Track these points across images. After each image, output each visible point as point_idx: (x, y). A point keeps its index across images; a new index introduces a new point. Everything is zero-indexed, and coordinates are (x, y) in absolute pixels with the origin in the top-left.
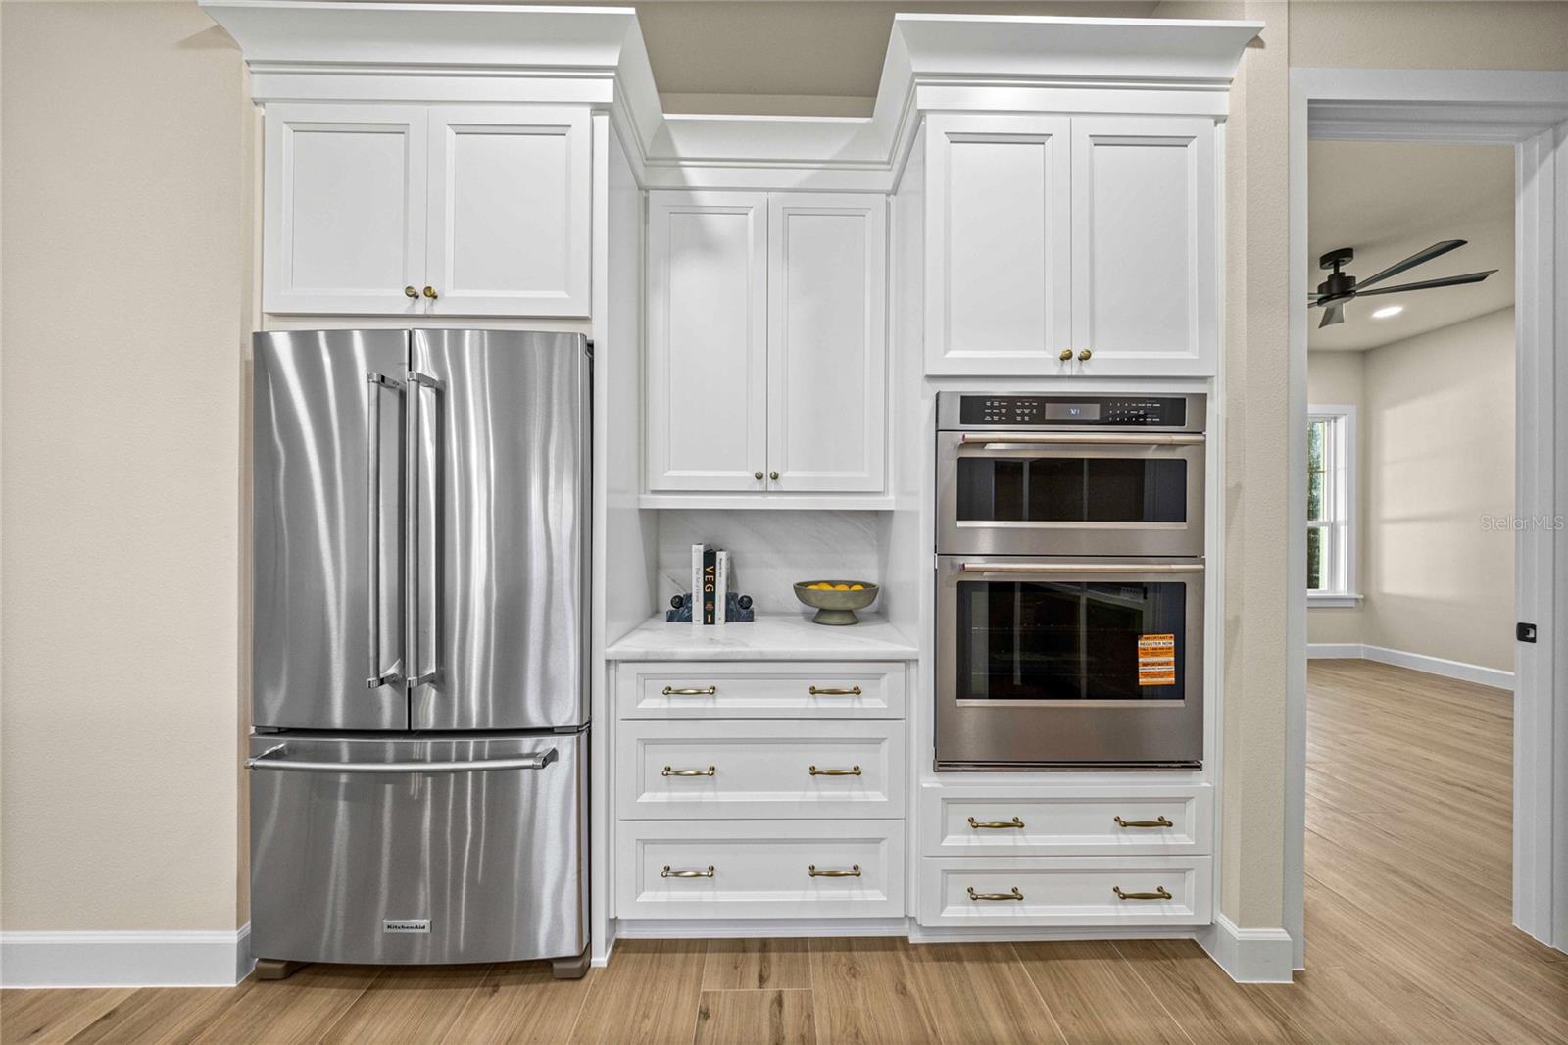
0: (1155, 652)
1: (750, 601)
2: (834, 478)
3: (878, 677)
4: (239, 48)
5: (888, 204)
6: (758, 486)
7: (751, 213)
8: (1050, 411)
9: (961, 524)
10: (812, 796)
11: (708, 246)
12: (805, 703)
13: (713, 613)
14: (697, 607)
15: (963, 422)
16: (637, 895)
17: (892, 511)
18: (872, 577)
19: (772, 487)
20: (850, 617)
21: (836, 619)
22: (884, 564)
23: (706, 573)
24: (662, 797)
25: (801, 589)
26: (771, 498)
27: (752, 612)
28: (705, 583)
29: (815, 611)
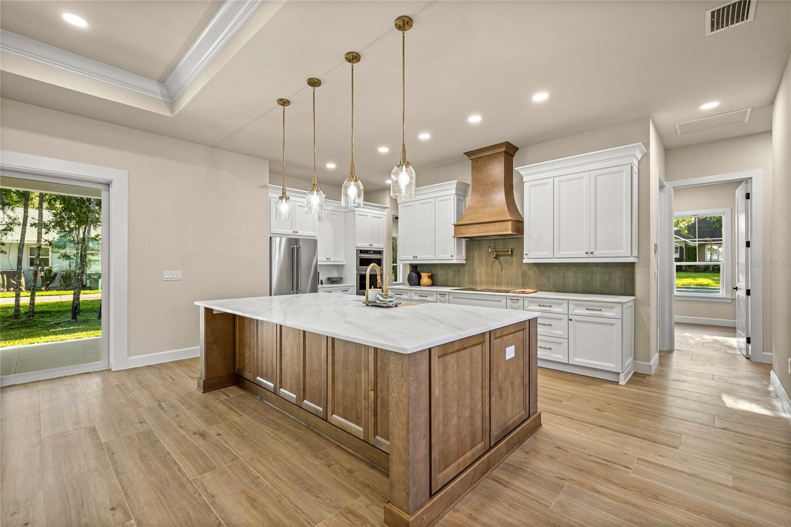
2: (337, 259)
3: (350, 288)
4: (269, 190)
6: (327, 260)
9: (360, 267)
15: (359, 253)
17: (344, 265)
19: (329, 260)
20: (337, 282)
26: (328, 262)
27: (323, 282)
29: (331, 282)
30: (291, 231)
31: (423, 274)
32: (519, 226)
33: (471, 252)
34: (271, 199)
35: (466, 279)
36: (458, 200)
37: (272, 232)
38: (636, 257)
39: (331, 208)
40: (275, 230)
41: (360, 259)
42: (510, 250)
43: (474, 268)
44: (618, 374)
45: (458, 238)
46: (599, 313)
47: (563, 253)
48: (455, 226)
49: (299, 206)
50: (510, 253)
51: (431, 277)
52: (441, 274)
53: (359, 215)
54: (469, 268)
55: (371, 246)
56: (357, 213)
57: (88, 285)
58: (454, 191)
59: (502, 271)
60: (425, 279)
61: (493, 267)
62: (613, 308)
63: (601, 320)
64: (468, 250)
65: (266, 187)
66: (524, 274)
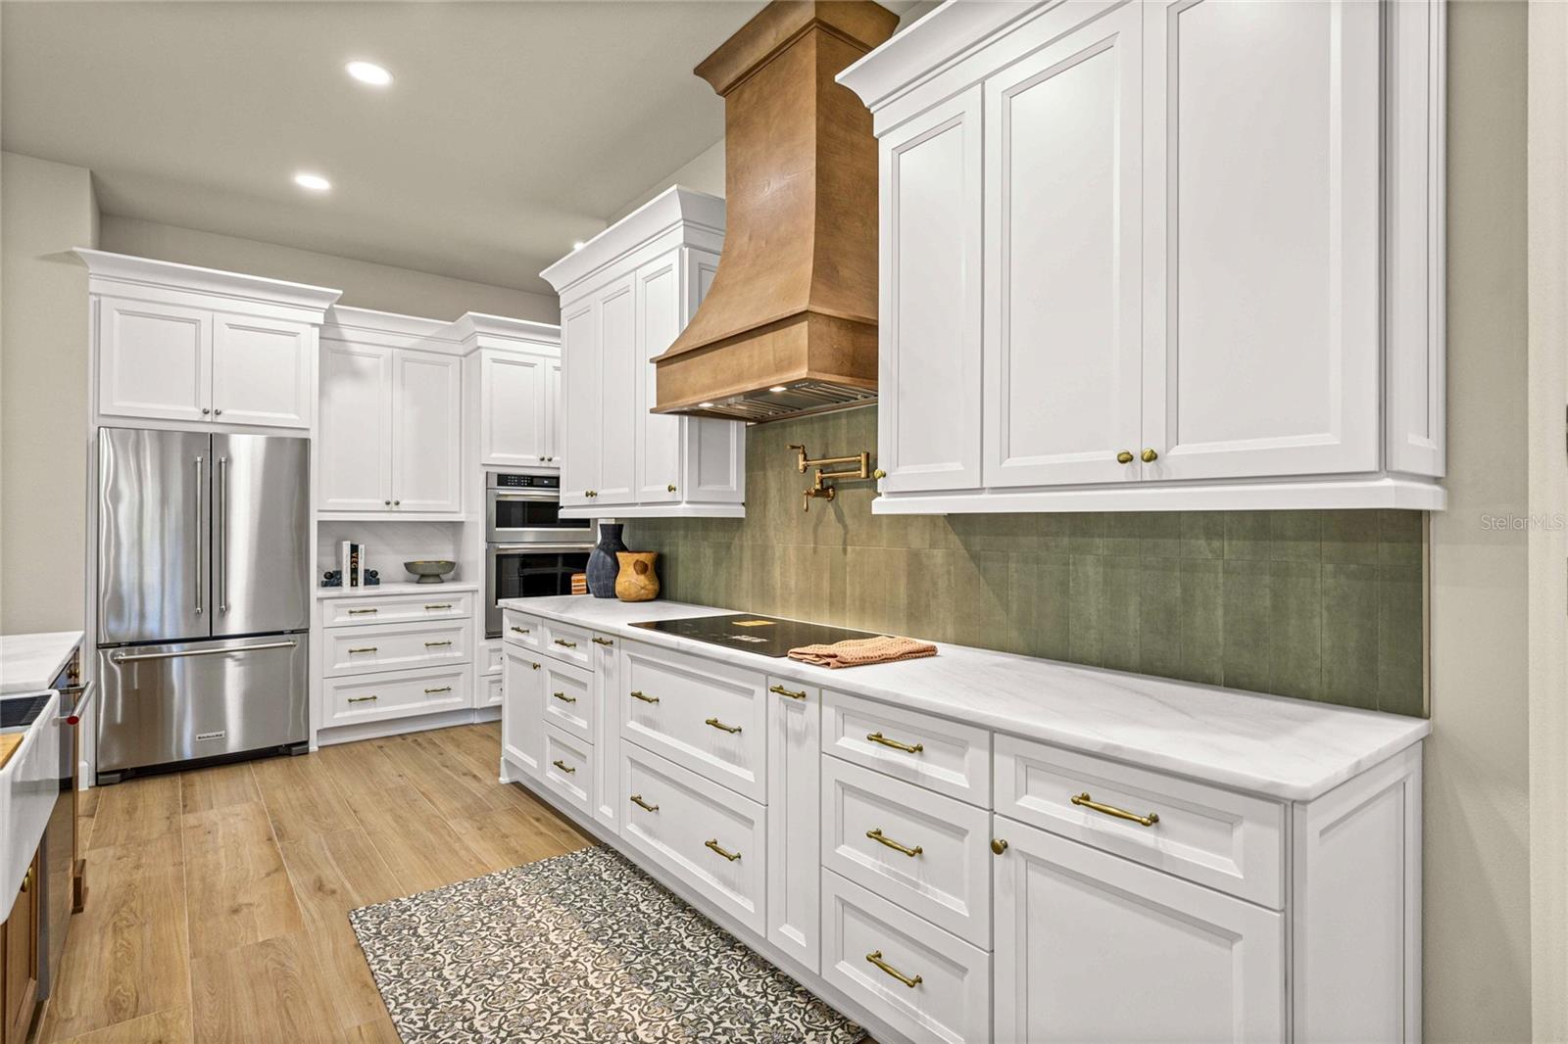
0: (579, 581)
1: (377, 573)
2: (431, 503)
3: (459, 599)
4: (88, 267)
5: (461, 362)
6: (387, 508)
7: (382, 358)
8: (536, 481)
9: (497, 529)
10: (427, 657)
11: (356, 374)
12: (421, 614)
13: (356, 579)
14: (346, 577)
15: (498, 485)
16: (334, 714)
17: (462, 522)
18: (450, 558)
19: (395, 508)
20: (437, 578)
21: (431, 580)
22: (458, 551)
23: (352, 557)
24: (348, 665)
25: (408, 566)
26: (393, 514)
27: (378, 579)
28: (352, 563)
29: (417, 577)
30: (193, 409)
31: (623, 558)
32: (861, 345)
33: (761, 473)
34: (103, 299)
35: (746, 578)
37: (102, 412)
38: (1436, 480)
39: (407, 342)
41: (498, 503)
42: (863, 459)
43: (767, 536)
46: (1145, 836)
47: (1022, 466)
48: (658, 364)
49: (232, 326)
50: (863, 473)
52: (683, 558)
53: (495, 361)
54: (753, 536)
55: (545, 464)
56: (486, 355)
58: (678, 236)
59: (845, 551)
60: (630, 573)
61: (820, 529)
62: (1230, 821)
65: (71, 257)
66: (916, 565)
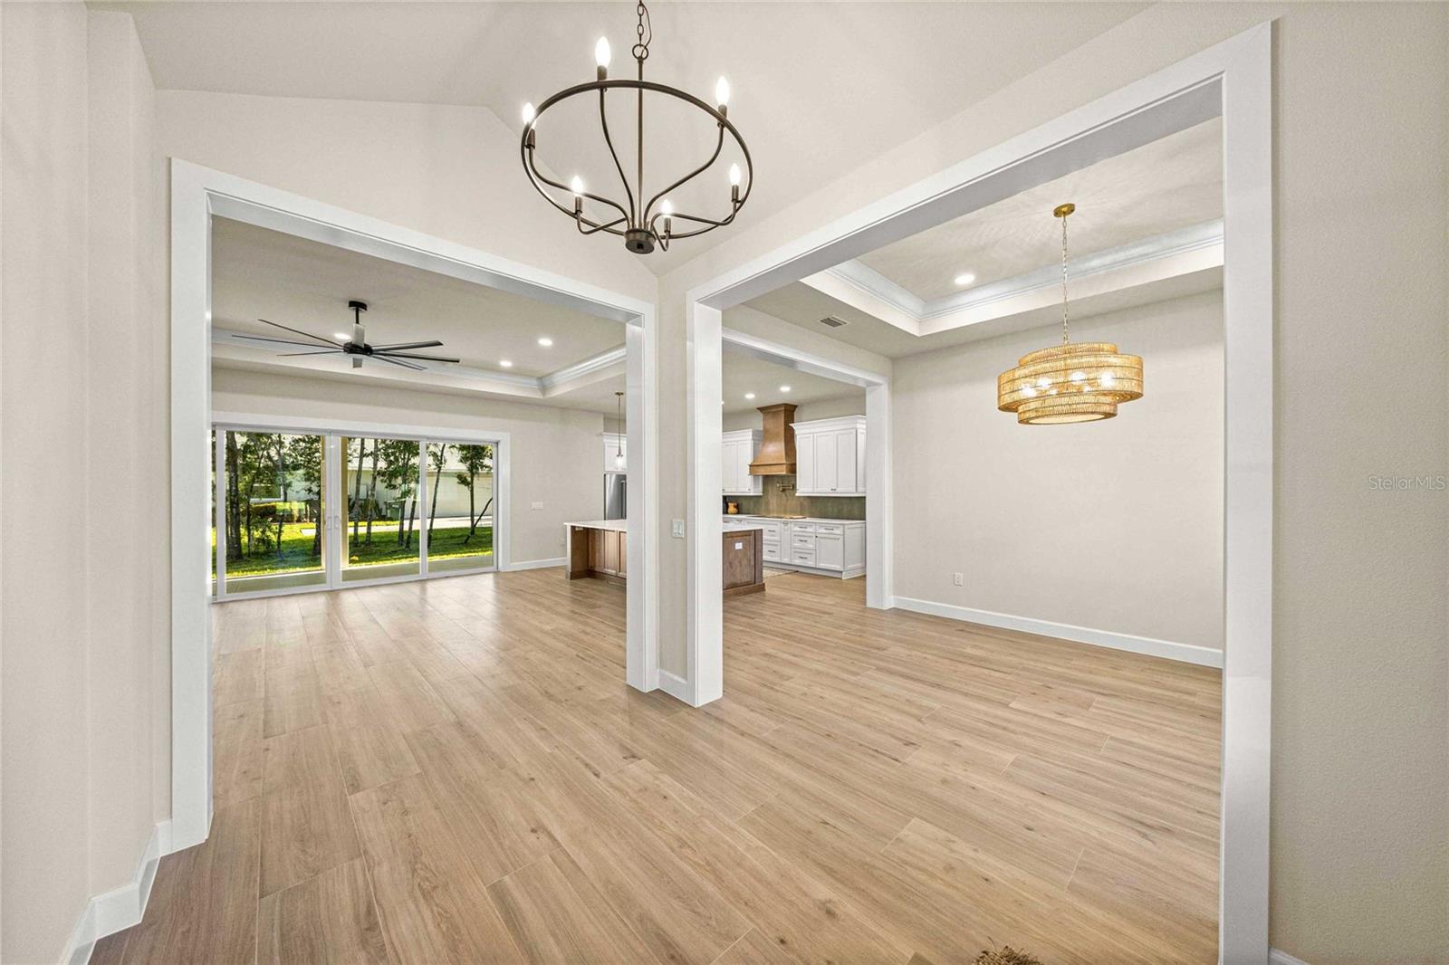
31: (730, 504)
32: (792, 469)
33: (766, 487)
35: (763, 508)
36: (755, 444)
37: (605, 471)
40: (608, 468)
42: (792, 486)
43: (769, 499)
44: (841, 572)
45: (755, 476)
47: (819, 490)
48: (750, 466)
50: (792, 489)
51: (737, 507)
52: (744, 504)
54: (765, 500)
57: (389, 515)
58: (751, 437)
59: (787, 502)
60: (732, 508)
61: (781, 497)
62: (839, 528)
63: (832, 536)
64: (765, 484)
65: (601, 434)
66: (801, 504)
